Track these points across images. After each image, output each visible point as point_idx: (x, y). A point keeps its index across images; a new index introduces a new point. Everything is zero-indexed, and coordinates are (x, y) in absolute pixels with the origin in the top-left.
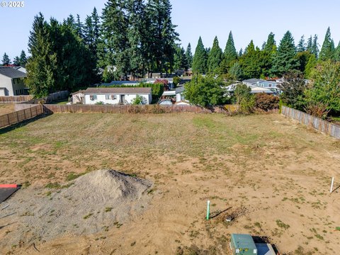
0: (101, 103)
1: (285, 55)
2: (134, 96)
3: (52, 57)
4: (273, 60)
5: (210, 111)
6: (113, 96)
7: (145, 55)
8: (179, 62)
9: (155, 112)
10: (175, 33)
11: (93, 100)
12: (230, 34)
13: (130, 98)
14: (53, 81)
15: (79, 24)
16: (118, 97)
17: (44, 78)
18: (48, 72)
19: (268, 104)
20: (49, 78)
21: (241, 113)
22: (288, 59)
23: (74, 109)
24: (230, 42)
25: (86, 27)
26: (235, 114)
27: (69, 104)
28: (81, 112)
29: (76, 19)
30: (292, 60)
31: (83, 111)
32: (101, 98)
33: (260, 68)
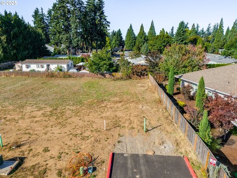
0: (34, 70)
1: (180, 38)
2: (56, 66)
3: (3, 38)
5: (103, 77)
6: (41, 66)
7: (83, 37)
8: (118, 42)
9: (64, 77)
10: (107, 22)
11: (28, 68)
12: (152, 22)
13: (53, 67)
14: (2, 55)
15: (42, 14)
16: (45, 66)
19: (140, 73)
21: (122, 78)
22: (182, 41)
23: (8, 74)
24: (152, 28)
25: (48, 17)
26: (118, 79)
27: (11, 70)
28: (13, 76)
29: (40, 11)
30: (185, 41)
31: (15, 76)
33: (163, 47)
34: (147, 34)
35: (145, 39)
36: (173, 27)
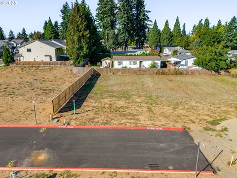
0: (125, 67)
1: (232, 34)
3: (86, 33)
4: (222, 37)
5: (217, 73)
6: (134, 62)
9: (176, 74)
11: (120, 65)
12: (178, 18)
13: (147, 64)
14: (88, 51)
16: (138, 63)
17: (81, 48)
18: (83, 44)
20: (85, 49)
22: (234, 37)
23: (115, 71)
24: (177, 24)
32: (126, 64)
34: (172, 31)
35: (170, 36)
36: (185, 24)
